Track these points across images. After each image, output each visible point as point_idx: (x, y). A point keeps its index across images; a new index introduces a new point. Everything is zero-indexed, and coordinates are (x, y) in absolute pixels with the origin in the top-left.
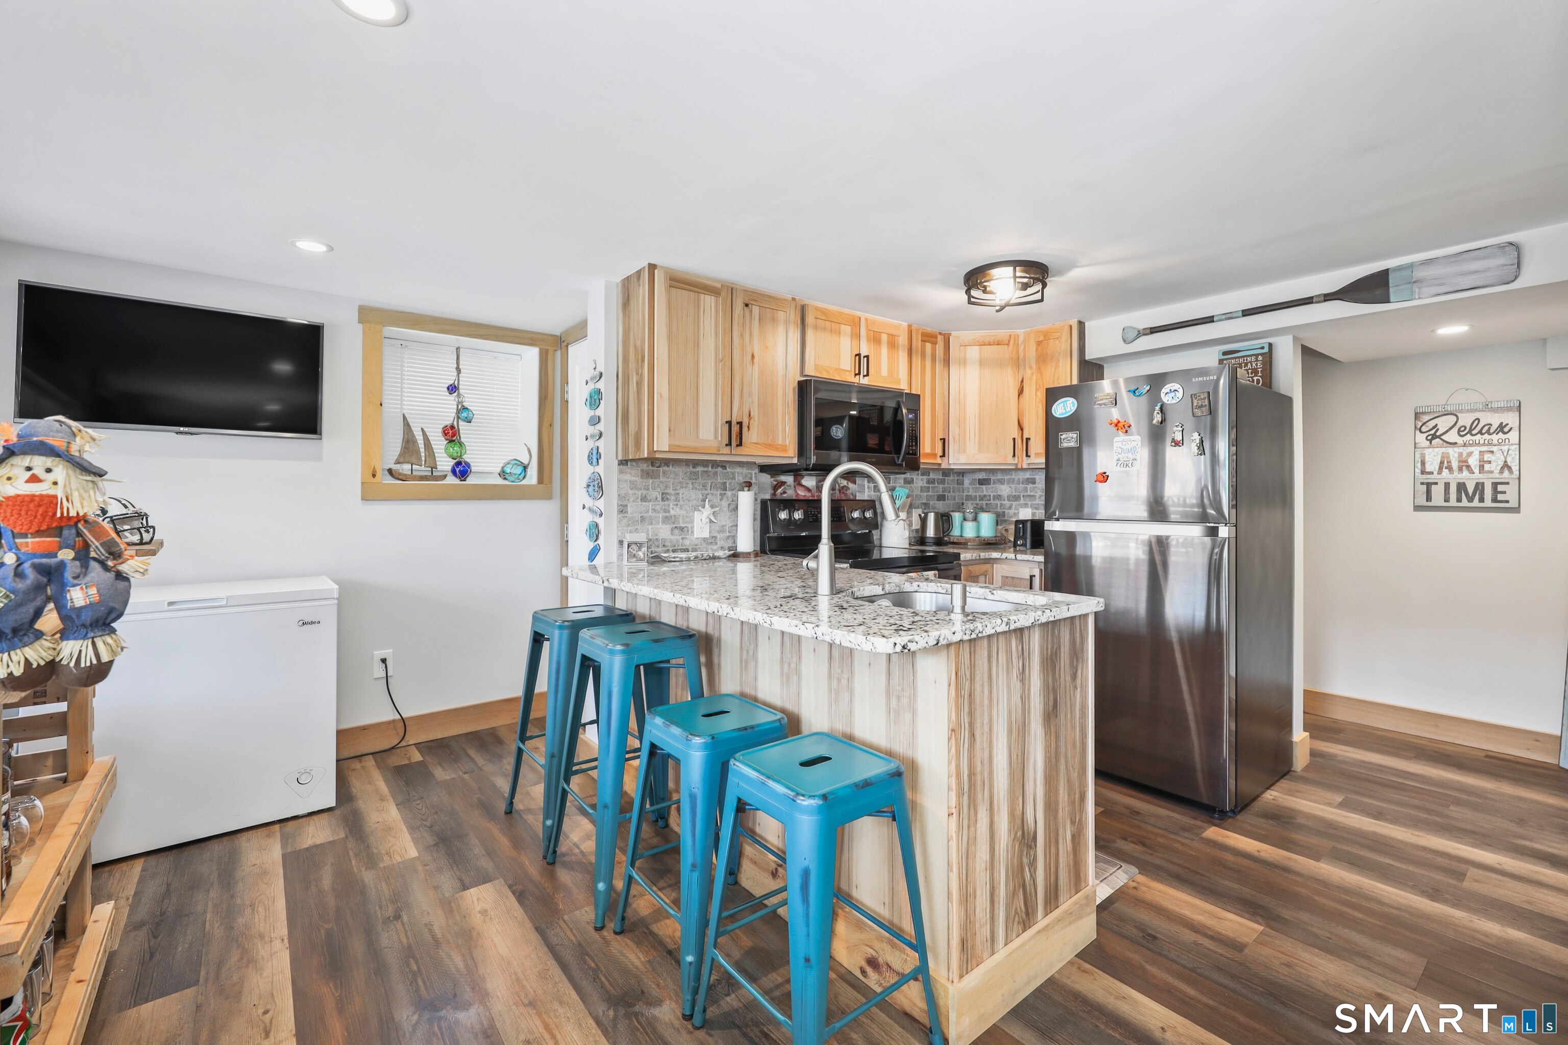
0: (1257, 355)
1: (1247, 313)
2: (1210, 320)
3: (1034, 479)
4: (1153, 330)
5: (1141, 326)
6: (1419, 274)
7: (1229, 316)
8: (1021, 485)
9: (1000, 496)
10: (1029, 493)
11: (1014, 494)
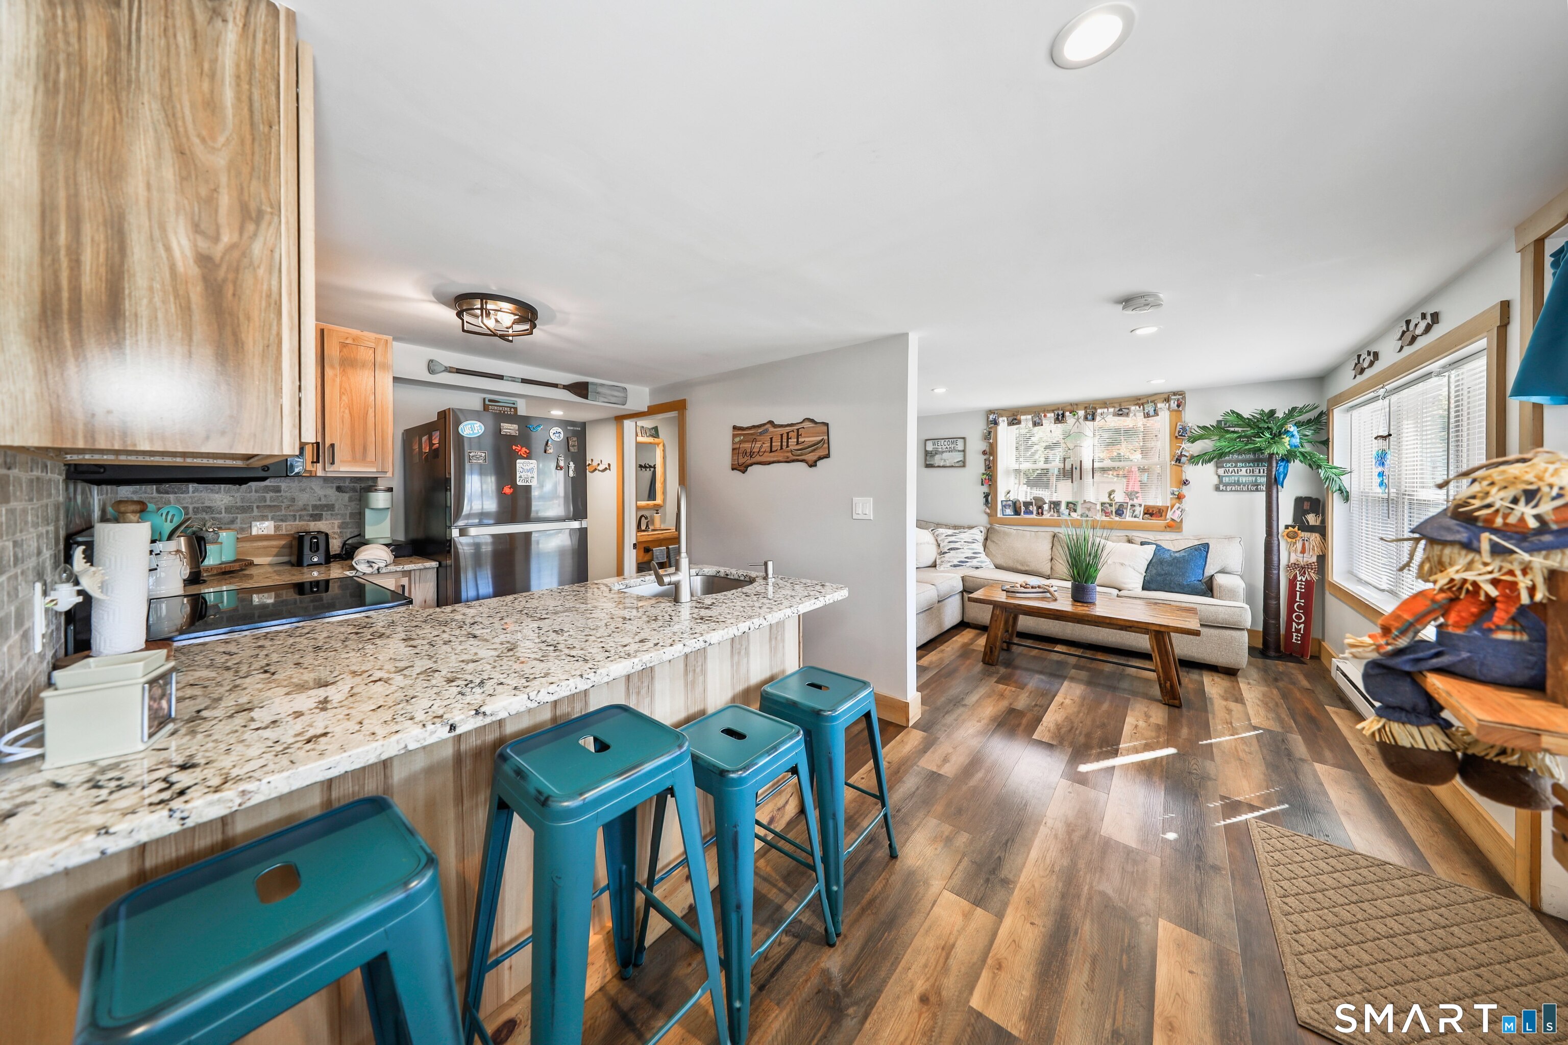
0: (511, 408)
1: (524, 381)
2: (501, 377)
3: (279, 487)
4: (459, 371)
5: (448, 365)
6: (600, 390)
7: (513, 379)
8: (253, 493)
9: (209, 507)
10: (268, 503)
11: (239, 504)
